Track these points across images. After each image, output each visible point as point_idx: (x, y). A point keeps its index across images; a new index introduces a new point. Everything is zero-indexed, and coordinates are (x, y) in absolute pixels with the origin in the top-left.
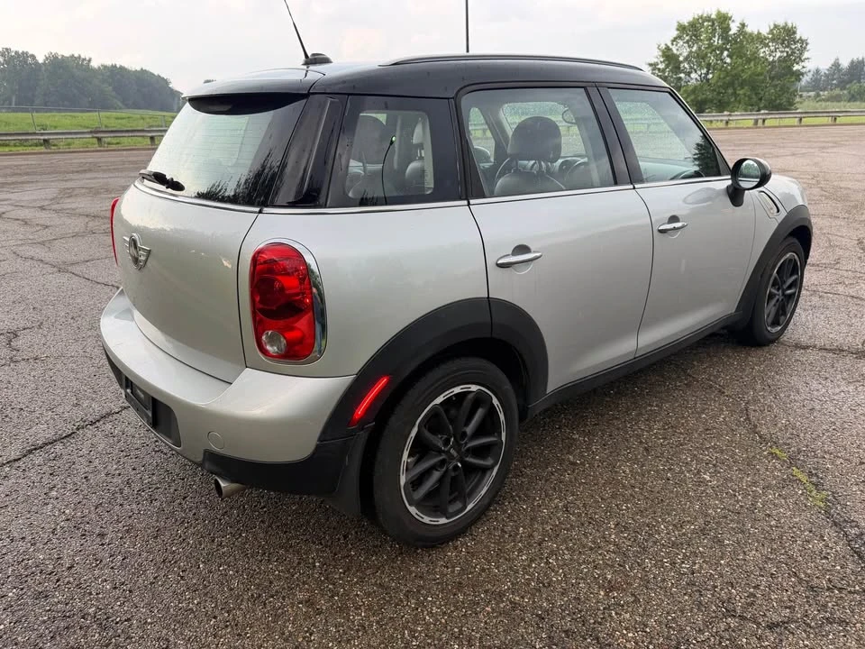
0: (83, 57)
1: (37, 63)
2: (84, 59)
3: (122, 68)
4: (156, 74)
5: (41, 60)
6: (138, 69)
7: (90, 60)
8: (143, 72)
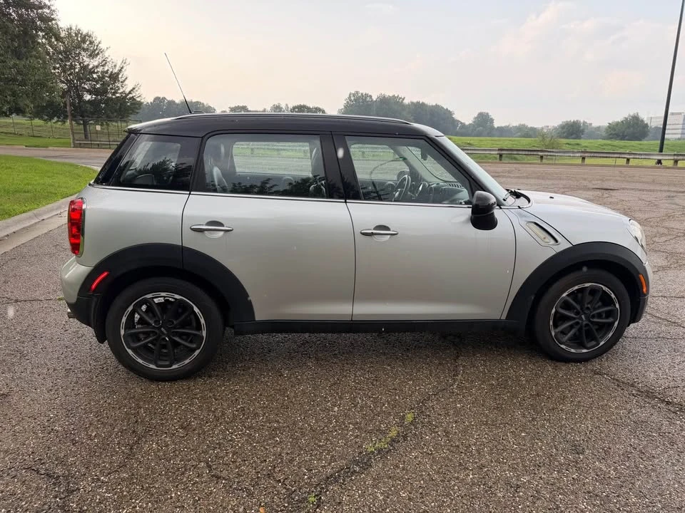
0: (400, 96)
1: (372, 100)
2: (401, 98)
3: (423, 104)
4: (445, 108)
5: (374, 98)
6: (434, 104)
7: (403, 99)
8: (437, 106)
